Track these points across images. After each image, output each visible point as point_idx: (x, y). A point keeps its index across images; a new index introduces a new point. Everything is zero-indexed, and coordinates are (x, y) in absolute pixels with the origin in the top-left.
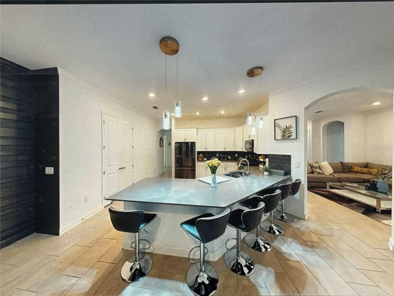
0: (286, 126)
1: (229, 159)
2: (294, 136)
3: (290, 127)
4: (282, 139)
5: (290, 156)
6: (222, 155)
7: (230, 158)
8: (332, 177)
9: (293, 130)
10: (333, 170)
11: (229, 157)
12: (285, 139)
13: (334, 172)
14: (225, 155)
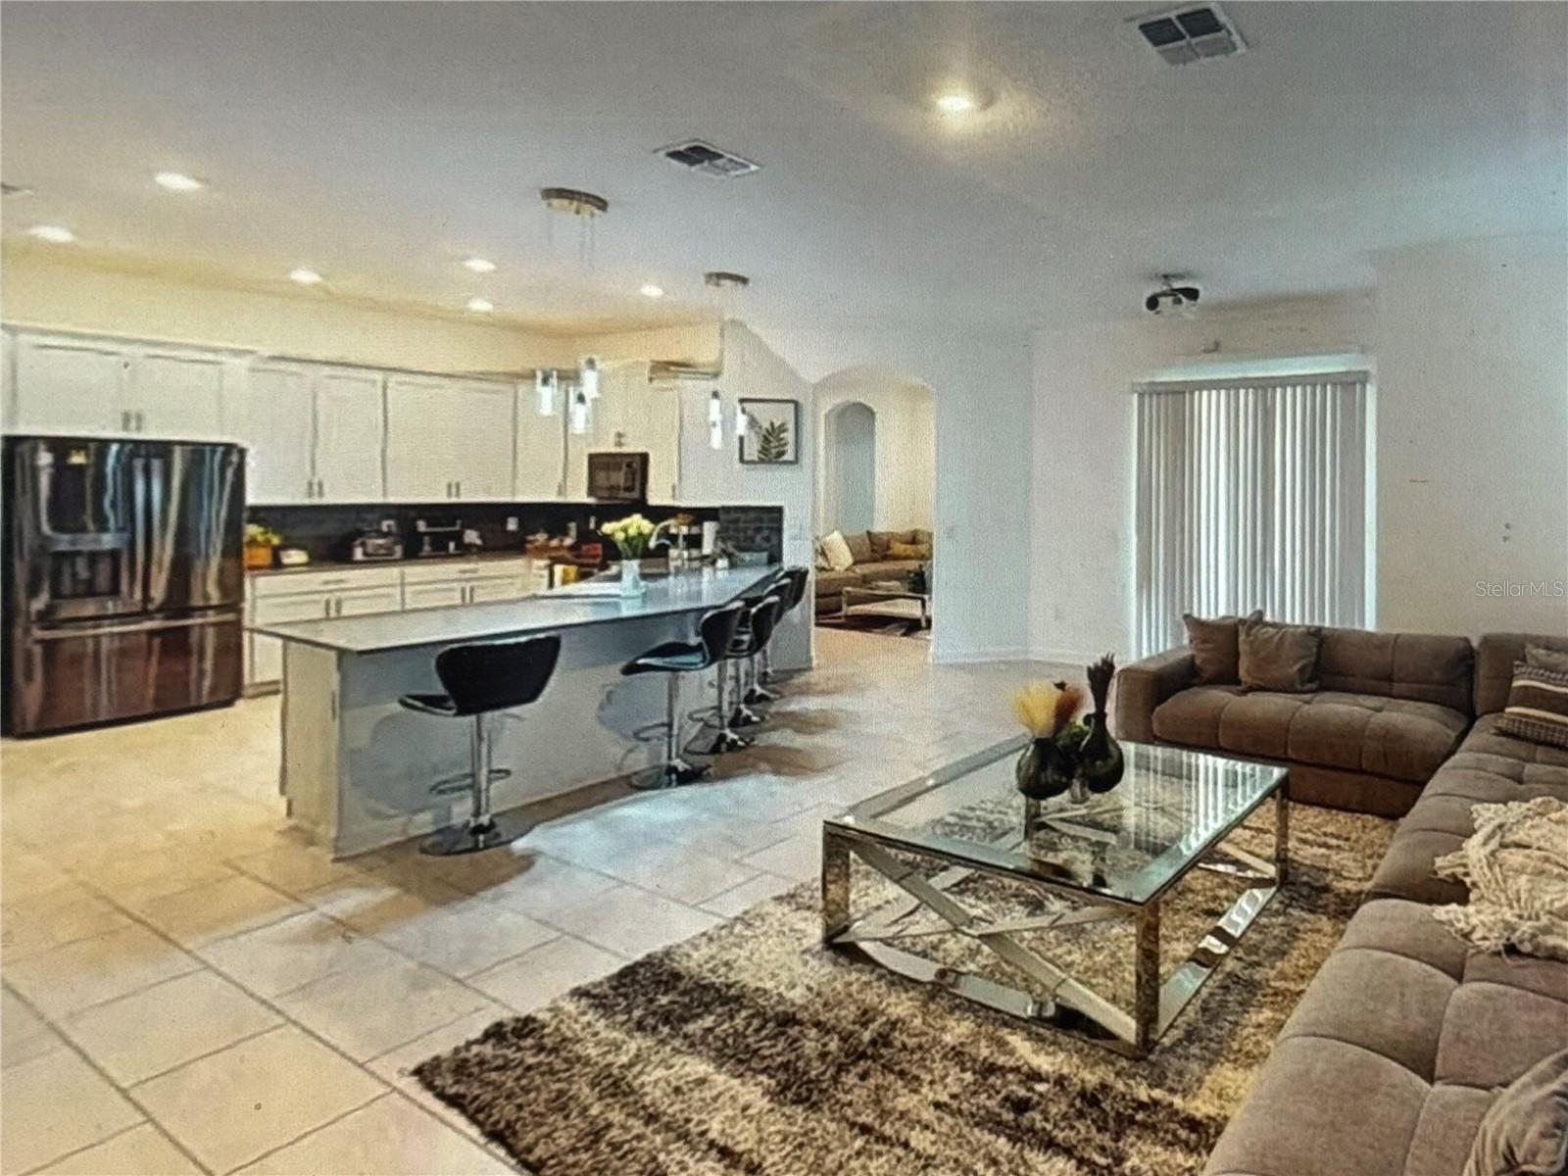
0: (772, 424)
1: (471, 545)
2: (789, 456)
3: (782, 429)
4: (761, 461)
5: (779, 510)
6: (429, 525)
7: (478, 542)
8: (851, 574)
9: (789, 436)
10: (853, 554)
11: (472, 536)
12: (770, 462)
13: (855, 563)
14: (454, 525)
